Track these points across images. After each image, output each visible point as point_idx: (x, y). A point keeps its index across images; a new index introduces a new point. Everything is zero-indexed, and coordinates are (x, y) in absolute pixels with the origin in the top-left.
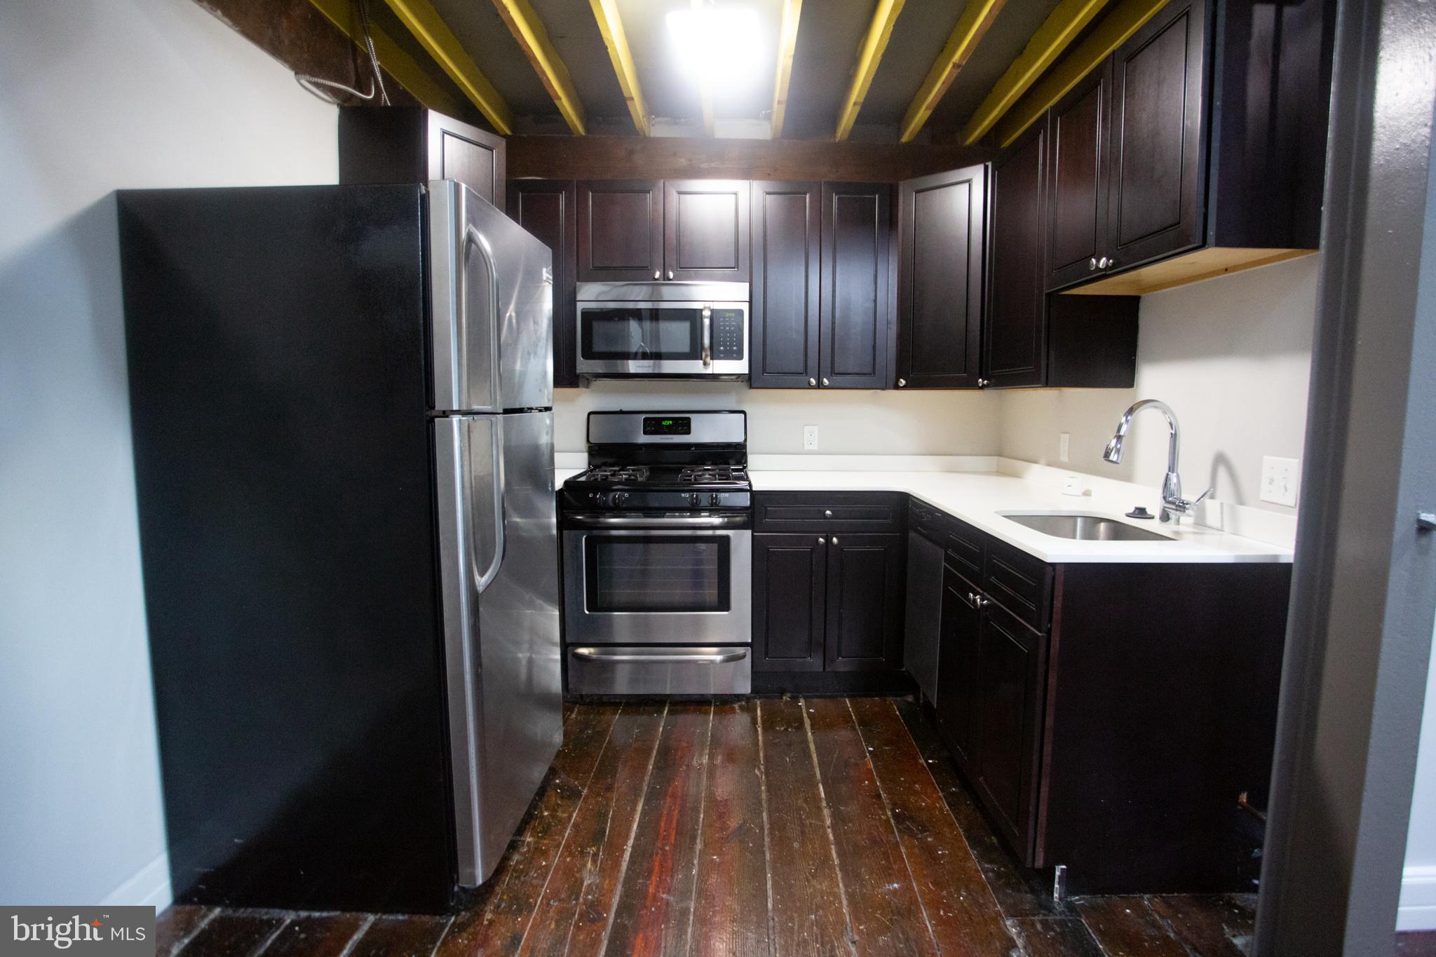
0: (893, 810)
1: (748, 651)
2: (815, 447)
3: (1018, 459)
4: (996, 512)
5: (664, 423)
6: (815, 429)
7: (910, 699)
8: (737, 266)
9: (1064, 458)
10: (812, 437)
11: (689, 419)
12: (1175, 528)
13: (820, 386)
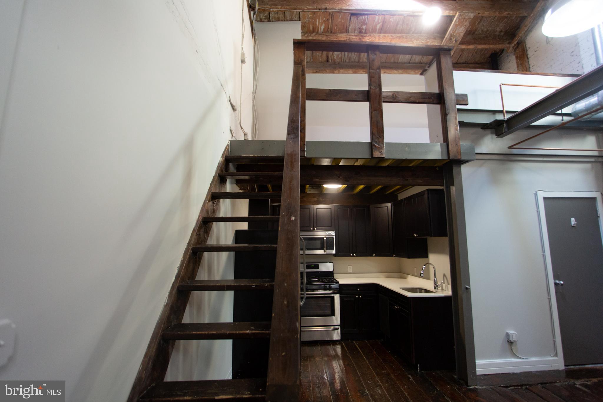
0: (382, 360)
1: (340, 327)
2: (351, 272)
3: (405, 274)
4: (399, 288)
5: (312, 266)
6: (351, 267)
7: (382, 340)
8: (331, 226)
9: (416, 274)
10: (350, 269)
11: (318, 265)
12: (437, 290)
13: (353, 256)
